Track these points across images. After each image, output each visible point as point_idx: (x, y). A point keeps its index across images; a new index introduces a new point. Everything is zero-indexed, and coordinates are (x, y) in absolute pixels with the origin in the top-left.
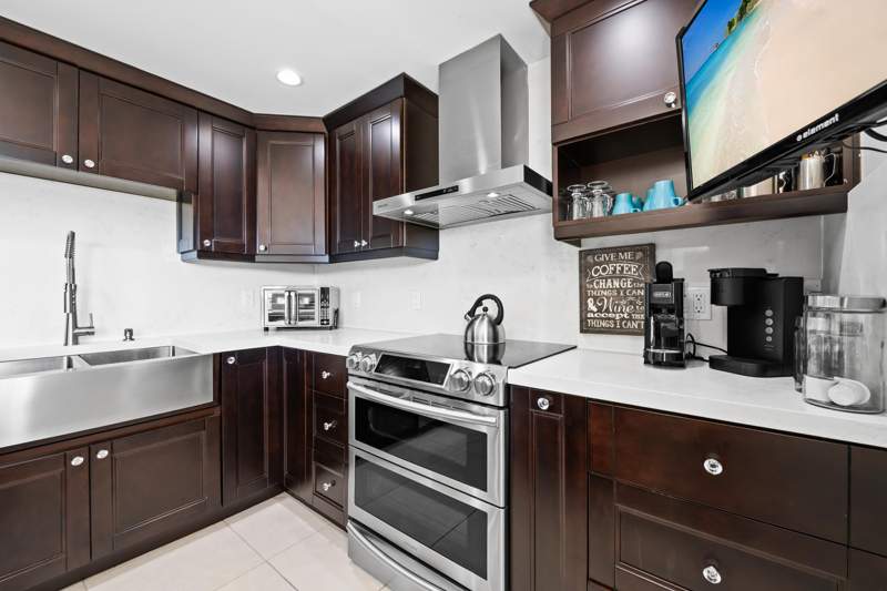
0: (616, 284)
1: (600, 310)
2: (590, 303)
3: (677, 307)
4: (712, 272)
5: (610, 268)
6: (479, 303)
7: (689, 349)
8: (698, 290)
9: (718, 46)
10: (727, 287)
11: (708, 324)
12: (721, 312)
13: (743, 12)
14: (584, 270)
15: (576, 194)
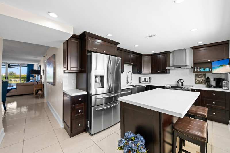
0: (201, 78)
1: (198, 81)
2: (197, 81)
3: (210, 82)
4: (214, 78)
5: (200, 76)
6: (179, 80)
7: (211, 86)
8: (212, 79)
9: (218, 67)
10: (216, 79)
11: (213, 83)
12: (215, 82)
13: (222, 66)
14: (196, 76)
15: (196, 68)
